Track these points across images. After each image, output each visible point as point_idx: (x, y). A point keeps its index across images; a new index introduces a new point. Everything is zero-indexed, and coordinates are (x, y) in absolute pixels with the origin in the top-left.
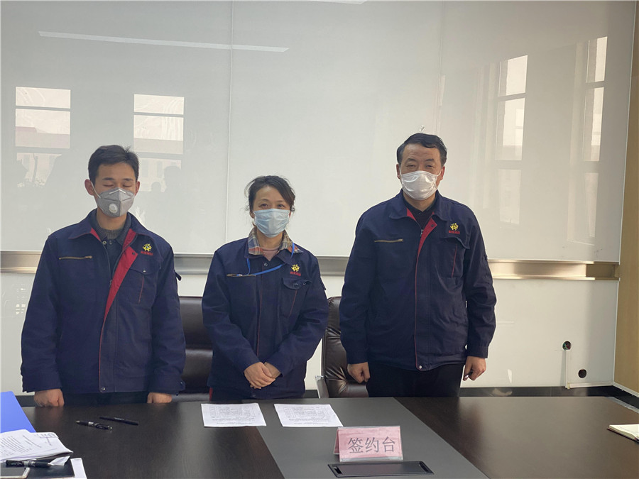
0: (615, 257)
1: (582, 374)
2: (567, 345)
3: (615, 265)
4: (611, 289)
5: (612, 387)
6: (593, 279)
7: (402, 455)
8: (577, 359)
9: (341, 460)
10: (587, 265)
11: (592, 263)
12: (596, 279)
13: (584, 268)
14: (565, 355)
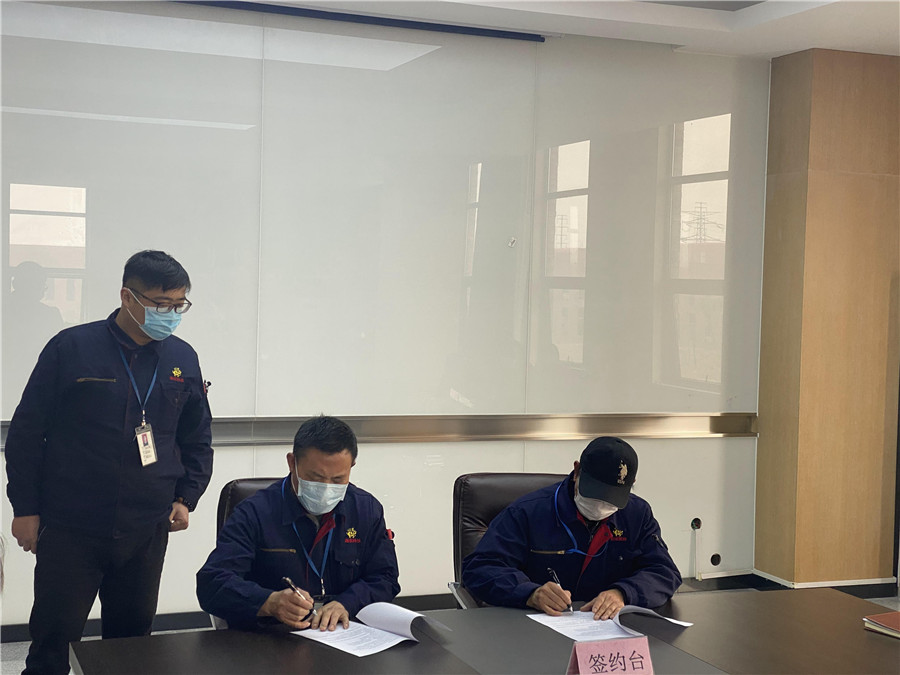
0: (751, 406)
1: (715, 560)
2: (696, 523)
3: (751, 417)
4: (748, 447)
5: (753, 575)
6: (721, 435)
8: (710, 540)
10: (711, 417)
11: (718, 414)
12: (725, 436)
13: (707, 422)
14: (694, 535)
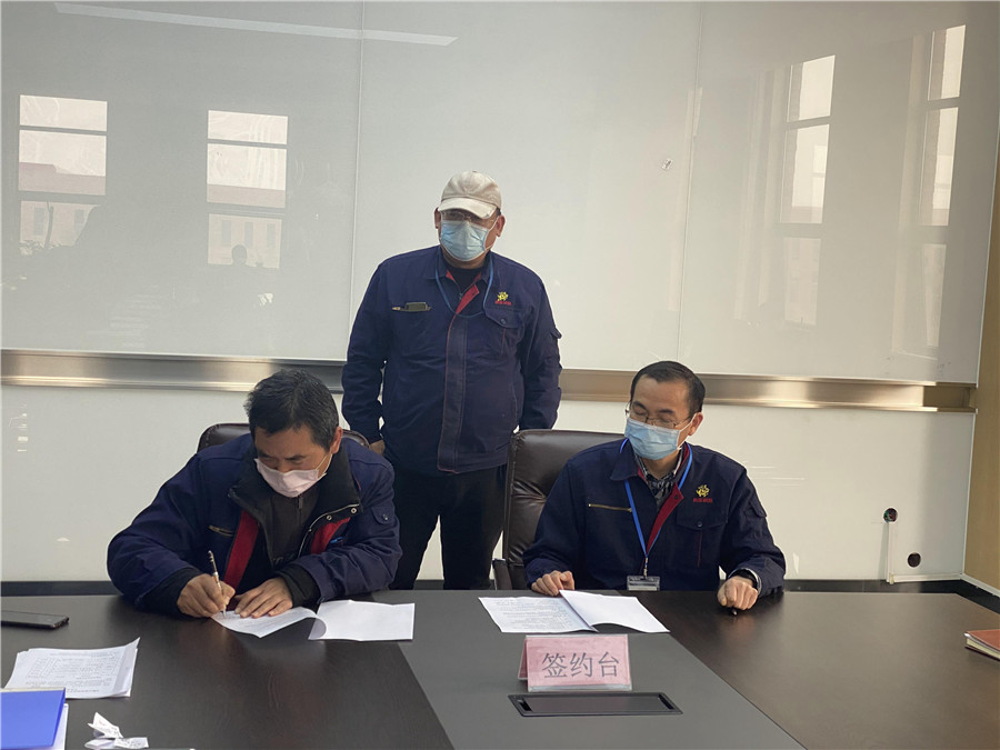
0: (970, 375)
1: (914, 560)
2: (891, 515)
3: (969, 388)
4: (964, 424)
5: (961, 581)
6: (935, 409)
7: (629, 682)
8: (907, 535)
9: (530, 689)
10: (926, 387)
11: (933, 384)
12: (939, 410)
13: (920, 391)
14: (886, 530)
